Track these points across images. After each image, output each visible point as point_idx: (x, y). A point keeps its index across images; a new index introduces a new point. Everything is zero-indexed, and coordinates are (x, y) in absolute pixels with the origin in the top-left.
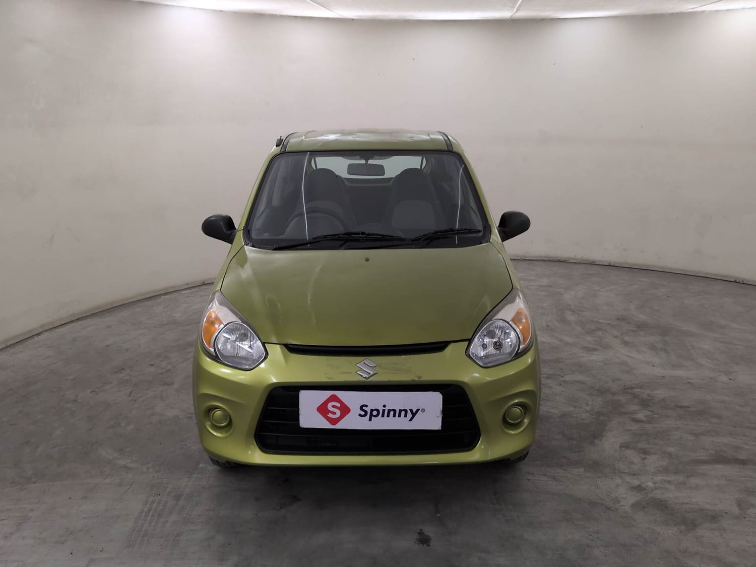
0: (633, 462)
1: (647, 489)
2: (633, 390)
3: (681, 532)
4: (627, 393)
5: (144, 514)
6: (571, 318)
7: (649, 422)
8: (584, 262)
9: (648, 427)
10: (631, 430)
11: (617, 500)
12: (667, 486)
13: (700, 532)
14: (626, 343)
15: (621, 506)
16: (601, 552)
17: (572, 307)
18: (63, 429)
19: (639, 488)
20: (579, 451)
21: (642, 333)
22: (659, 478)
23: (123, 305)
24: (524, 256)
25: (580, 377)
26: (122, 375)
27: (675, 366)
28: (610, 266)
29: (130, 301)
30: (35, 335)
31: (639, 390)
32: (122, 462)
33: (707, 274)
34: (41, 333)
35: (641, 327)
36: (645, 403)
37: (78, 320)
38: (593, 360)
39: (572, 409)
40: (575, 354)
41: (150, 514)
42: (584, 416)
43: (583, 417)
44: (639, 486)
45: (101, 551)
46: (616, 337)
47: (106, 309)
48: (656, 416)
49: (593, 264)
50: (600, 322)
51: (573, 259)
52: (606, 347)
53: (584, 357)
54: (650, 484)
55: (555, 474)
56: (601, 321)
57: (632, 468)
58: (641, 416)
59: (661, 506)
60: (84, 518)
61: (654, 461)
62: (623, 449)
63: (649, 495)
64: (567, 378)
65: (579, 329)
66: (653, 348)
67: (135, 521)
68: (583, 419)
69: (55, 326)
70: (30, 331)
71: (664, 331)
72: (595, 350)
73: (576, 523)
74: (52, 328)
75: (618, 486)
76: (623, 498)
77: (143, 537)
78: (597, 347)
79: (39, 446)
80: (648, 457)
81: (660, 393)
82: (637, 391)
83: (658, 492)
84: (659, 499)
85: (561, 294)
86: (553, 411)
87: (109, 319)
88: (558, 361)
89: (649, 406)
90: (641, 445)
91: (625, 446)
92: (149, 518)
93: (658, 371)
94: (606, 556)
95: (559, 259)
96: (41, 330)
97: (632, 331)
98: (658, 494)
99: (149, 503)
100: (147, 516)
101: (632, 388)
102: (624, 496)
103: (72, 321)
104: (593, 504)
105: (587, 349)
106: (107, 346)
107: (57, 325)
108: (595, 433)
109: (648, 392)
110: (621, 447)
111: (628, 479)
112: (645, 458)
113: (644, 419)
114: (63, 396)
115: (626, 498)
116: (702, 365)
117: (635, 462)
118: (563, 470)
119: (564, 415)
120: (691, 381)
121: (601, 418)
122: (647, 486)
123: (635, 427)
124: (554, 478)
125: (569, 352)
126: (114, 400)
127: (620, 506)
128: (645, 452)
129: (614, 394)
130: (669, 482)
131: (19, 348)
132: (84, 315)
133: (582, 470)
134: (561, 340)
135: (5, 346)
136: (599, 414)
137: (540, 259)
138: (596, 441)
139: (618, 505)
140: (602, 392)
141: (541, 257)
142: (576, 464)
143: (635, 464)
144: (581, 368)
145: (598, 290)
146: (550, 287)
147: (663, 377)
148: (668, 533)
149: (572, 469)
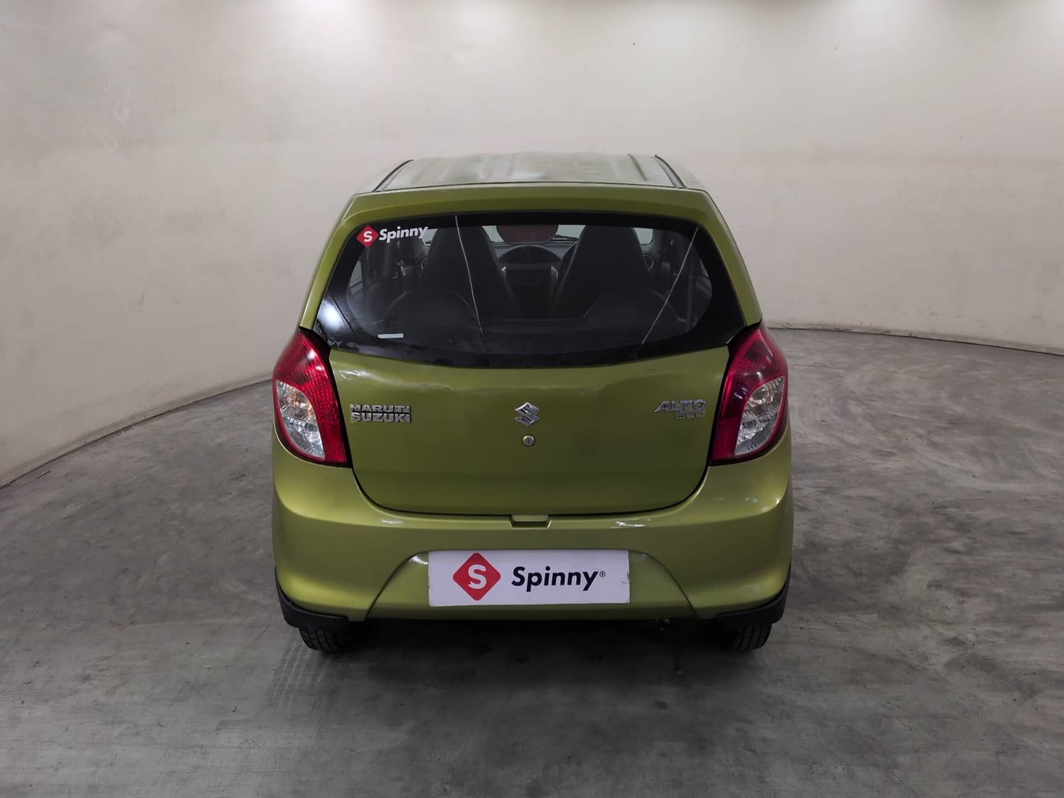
0: (947, 607)
1: (967, 643)
2: (947, 510)
3: (1015, 700)
4: (938, 513)
5: (286, 665)
6: (856, 409)
7: (969, 553)
8: (873, 332)
9: (968, 559)
10: (944, 564)
11: (925, 657)
12: (996, 639)
13: (1041, 701)
14: (935, 446)
15: (931, 665)
16: (903, 724)
17: (858, 394)
18: (171, 554)
19: (956, 642)
20: (870, 592)
21: (956, 431)
22: (983, 628)
23: (236, 390)
24: (787, 324)
25: (871, 492)
26: (243, 484)
27: (1004, 477)
28: (911, 338)
29: (245, 384)
30: (123, 429)
31: (955, 510)
32: (252, 597)
33: (1051, 348)
34: (130, 426)
35: (956, 422)
36: (962, 528)
37: (177, 409)
38: (888, 468)
39: (860, 535)
40: (863, 460)
41: (295, 665)
42: (877, 544)
43: (876, 546)
44: (956, 639)
45: (234, 711)
46: (921, 437)
47: (213, 395)
48: (978, 545)
49: (885, 334)
50: (898, 417)
51: (857, 327)
52: (907, 450)
53: (875, 464)
54: (971, 637)
55: (838, 621)
56: (898, 414)
57: (945, 615)
58: (956, 545)
59: (987, 665)
60: (209, 668)
61: (975, 606)
62: (933, 589)
63: (969, 650)
64: (852, 493)
65: (867, 425)
66: (973, 452)
67: (276, 674)
68: (876, 549)
69: (147, 417)
70: (115, 424)
71: (989, 429)
72: (891, 454)
73: (869, 686)
74: (143, 421)
75: (925, 638)
76: (933, 654)
77: (287, 693)
78: (895, 451)
79: (140, 576)
80: (967, 600)
81: (985, 514)
82: (952, 511)
83: (981, 647)
84: (984, 657)
85: (842, 377)
86: (833, 537)
87: (219, 409)
88: (838, 469)
89: (969, 531)
90: (957, 585)
91: (935, 585)
92: (293, 670)
93: (981, 484)
94: (910, 730)
95: (837, 327)
96: (130, 423)
97: (945, 429)
98: (983, 650)
99: (292, 651)
100: (290, 667)
101: (945, 507)
102: (934, 651)
103: (170, 411)
104: (891, 661)
105: (879, 453)
106: (220, 445)
107: (150, 417)
108: (894, 566)
109: (967, 512)
110: (929, 586)
111: (940, 629)
112: (963, 602)
113: (961, 549)
114: (167, 510)
115: (938, 655)
116: (1043, 477)
117: (949, 607)
118: (850, 616)
119: (847, 544)
120: (1028, 498)
121: (902, 548)
122: (967, 639)
123: (951, 559)
124: (838, 627)
125: (855, 458)
126: (236, 516)
127: (928, 665)
128: (963, 593)
129: (919, 515)
130: (997, 634)
131: (103, 446)
132: (185, 404)
133: (875, 616)
134: (843, 441)
135: (83, 444)
136: (898, 542)
137: (811, 327)
138: (894, 578)
139: (927, 663)
140: (901, 512)
141: (812, 324)
142: (867, 609)
143: (950, 609)
144: (870, 478)
145: (894, 372)
146: (825, 366)
147: (989, 492)
148: (997, 703)
149: (862, 614)
